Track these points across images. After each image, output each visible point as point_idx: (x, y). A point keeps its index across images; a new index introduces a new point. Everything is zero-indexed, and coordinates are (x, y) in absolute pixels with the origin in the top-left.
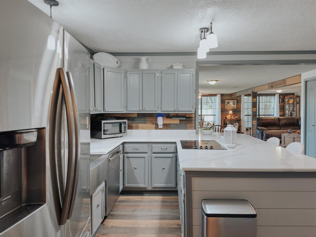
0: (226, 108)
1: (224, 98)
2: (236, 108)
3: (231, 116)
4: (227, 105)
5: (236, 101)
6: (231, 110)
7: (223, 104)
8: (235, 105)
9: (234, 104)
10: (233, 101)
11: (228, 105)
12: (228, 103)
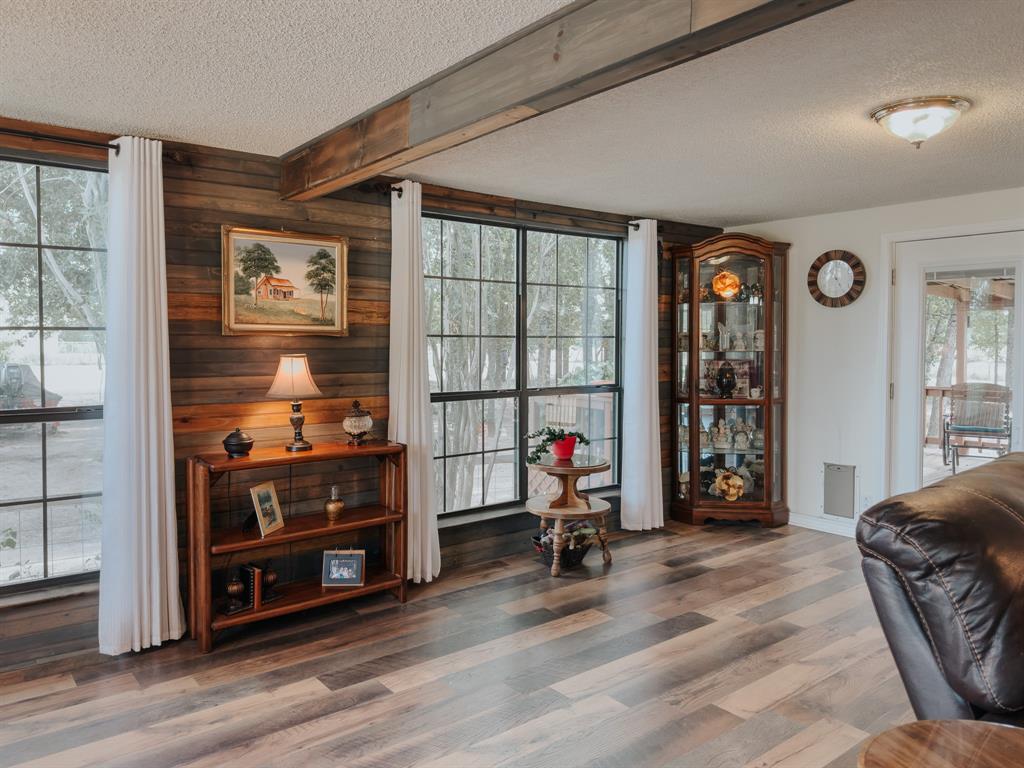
0: (231, 321)
1: (202, 197)
2: (340, 324)
3: (298, 424)
4: (243, 288)
5: (338, 251)
6: (290, 351)
7: (191, 275)
8: (336, 299)
9: (324, 286)
10: (314, 246)
11: (260, 292)
12: (261, 262)
